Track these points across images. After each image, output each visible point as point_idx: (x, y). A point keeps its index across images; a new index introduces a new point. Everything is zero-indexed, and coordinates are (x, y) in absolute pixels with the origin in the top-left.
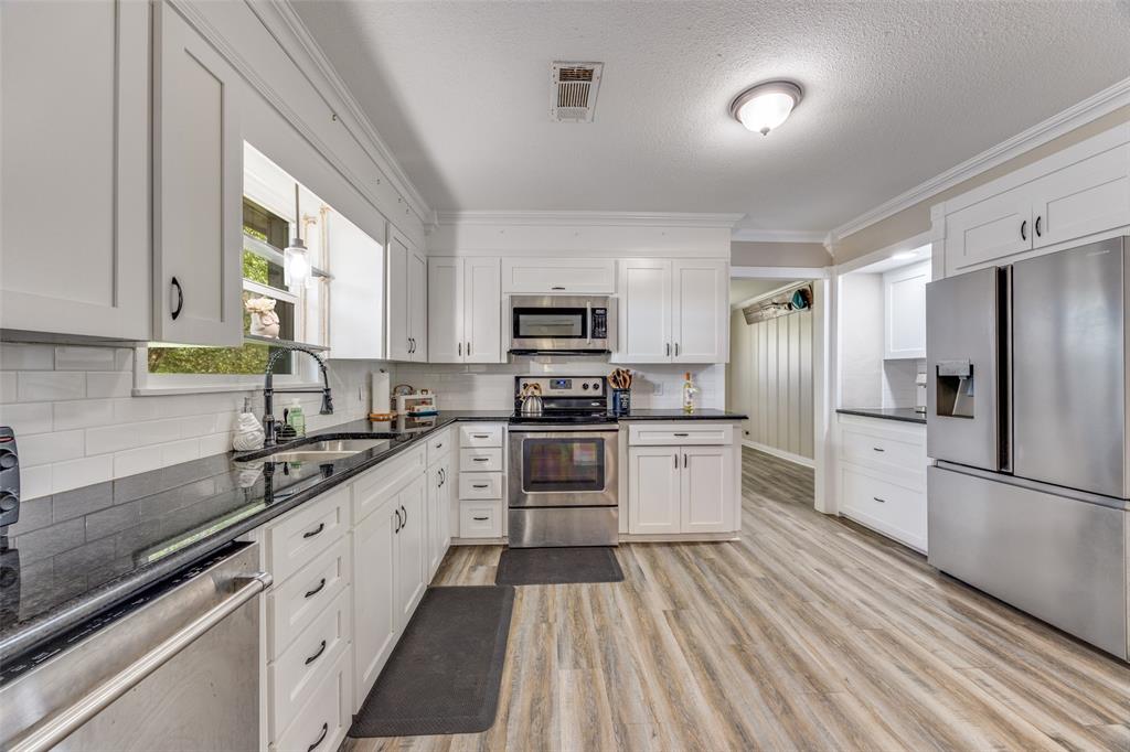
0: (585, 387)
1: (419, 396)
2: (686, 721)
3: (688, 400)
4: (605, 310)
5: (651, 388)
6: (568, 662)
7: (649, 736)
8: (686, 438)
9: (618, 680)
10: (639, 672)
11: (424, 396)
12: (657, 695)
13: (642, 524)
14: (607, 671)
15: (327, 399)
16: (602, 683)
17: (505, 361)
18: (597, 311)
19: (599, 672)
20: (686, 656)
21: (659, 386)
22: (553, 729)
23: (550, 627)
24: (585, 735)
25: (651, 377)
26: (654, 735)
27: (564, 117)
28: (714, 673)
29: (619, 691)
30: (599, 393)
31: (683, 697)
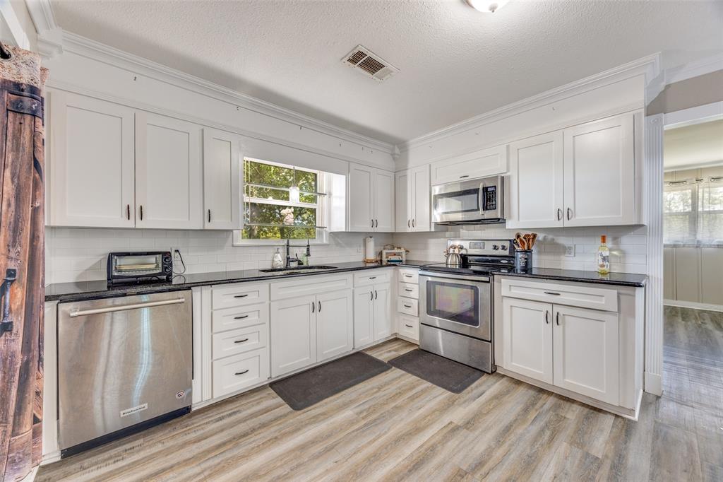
0: (495, 248)
1: (396, 251)
2: (359, 471)
3: (601, 263)
4: (495, 187)
5: (563, 250)
6: (358, 410)
7: (335, 459)
8: (558, 297)
9: (364, 431)
10: (379, 437)
11: (399, 251)
12: (370, 450)
13: (514, 364)
14: (365, 425)
15: (308, 250)
16: (356, 427)
17: (433, 230)
18: (489, 189)
19: (363, 422)
20: (417, 449)
21: (570, 248)
22: (311, 427)
23: (377, 392)
24: (316, 438)
25: (563, 240)
26: (336, 462)
27: (383, 77)
28: (416, 469)
29: (356, 436)
30: (507, 253)
31: (376, 463)
